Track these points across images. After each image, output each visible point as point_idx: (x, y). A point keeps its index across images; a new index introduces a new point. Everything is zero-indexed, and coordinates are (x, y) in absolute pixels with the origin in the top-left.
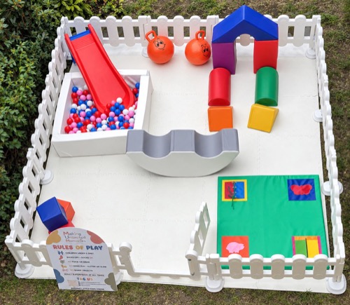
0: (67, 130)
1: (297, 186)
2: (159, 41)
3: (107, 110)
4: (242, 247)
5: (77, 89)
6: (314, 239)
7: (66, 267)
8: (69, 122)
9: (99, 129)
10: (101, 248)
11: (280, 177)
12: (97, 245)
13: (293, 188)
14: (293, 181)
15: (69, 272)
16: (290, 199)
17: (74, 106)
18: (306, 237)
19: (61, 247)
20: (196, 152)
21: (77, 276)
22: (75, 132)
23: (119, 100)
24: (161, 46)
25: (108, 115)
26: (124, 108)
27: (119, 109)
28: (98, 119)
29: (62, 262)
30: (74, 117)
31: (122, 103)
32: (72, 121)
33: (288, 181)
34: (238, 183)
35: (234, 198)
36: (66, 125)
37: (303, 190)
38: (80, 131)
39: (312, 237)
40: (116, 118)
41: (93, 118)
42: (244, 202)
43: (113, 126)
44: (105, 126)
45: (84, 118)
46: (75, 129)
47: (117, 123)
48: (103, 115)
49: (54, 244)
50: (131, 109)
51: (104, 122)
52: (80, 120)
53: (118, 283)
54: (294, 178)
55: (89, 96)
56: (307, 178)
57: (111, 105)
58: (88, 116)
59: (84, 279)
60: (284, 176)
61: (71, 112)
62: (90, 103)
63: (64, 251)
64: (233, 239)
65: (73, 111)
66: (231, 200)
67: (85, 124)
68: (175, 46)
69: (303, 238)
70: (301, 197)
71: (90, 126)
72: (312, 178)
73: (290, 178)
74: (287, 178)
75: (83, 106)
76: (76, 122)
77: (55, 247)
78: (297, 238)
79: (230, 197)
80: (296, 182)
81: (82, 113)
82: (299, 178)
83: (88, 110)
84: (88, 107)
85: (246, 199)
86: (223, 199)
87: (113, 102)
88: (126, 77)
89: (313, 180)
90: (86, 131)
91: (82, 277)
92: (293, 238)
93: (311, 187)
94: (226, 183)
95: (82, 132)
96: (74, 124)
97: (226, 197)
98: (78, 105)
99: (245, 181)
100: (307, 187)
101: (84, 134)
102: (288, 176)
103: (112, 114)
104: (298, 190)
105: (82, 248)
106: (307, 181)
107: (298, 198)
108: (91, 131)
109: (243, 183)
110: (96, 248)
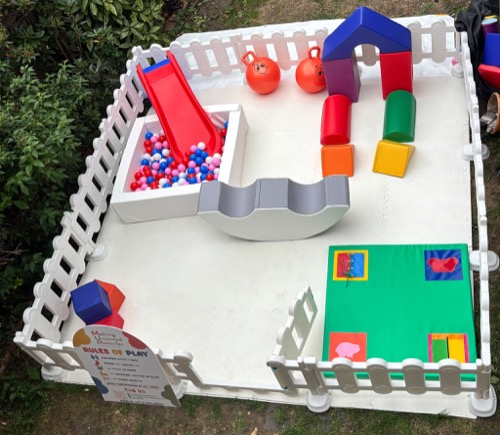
0: (134, 187)
1: (437, 259)
2: (260, 64)
3: (185, 159)
4: (356, 349)
5: (152, 135)
6: (460, 338)
7: (106, 374)
8: (137, 177)
9: (175, 184)
10: (146, 354)
11: (414, 246)
12: (141, 351)
13: (431, 262)
14: (432, 252)
15: (112, 381)
16: (427, 278)
17: (147, 156)
18: (448, 335)
19: (94, 351)
20: (290, 208)
21: (123, 387)
22: (144, 189)
23: (201, 145)
24: (263, 70)
25: (187, 166)
26: (207, 155)
27: (200, 157)
28: (175, 172)
29: (101, 368)
30: (144, 170)
31: (206, 149)
32: (141, 175)
33: (426, 252)
34: (357, 254)
35: (350, 277)
36: (133, 180)
37: (446, 265)
38: (149, 188)
39: (456, 334)
40: (197, 169)
41: (168, 170)
42: (364, 282)
43: (192, 179)
44: (182, 180)
45: (158, 170)
46: (144, 186)
47: (199, 175)
48: (181, 166)
49: (83, 346)
50: (217, 155)
51: (182, 175)
52: (151, 174)
53: (179, 397)
54: (433, 249)
55: (165, 143)
56: (452, 248)
57: (192, 153)
58: (162, 168)
59: (133, 390)
60: (420, 246)
61: (143, 163)
62: (165, 152)
63: (100, 355)
64: (346, 338)
65: (146, 163)
66: (344, 279)
67: (158, 178)
68: (282, 71)
69: (443, 337)
70: (443, 276)
71: (163, 181)
72: (458, 248)
73: (428, 249)
74: (424, 249)
75: (157, 156)
76: (146, 176)
77: (86, 350)
78: (435, 337)
79: (344, 275)
80: (436, 254)
81: (156, 165)
82: (440, 249)
83: (164, 160)
84: (163, 157)
85: (366, 278)
86: (335, 278)
87: (193, 148)
88: (213, 114)
89: (459, 251)
90: (157, 187)
91: (131, 388)
92: (430, 337)
93: (457, 261)
94: (340, 255)
95: (152, 188)
96: (143, 179)
97: (339, 275)
98: (152, 155)
99: (366, 252)
100: (452, 261)
101: (155, 191)
102: (426, 246)
103: (192, 163)
104: (438, 265)
105: (120, 352)
106: (452, 252)
107: (438, 277)
108: (165, 186)
109: (363, 255)
110: (139, 354)
